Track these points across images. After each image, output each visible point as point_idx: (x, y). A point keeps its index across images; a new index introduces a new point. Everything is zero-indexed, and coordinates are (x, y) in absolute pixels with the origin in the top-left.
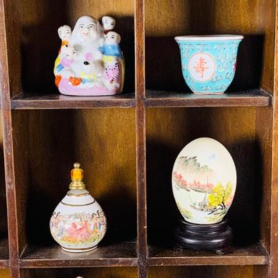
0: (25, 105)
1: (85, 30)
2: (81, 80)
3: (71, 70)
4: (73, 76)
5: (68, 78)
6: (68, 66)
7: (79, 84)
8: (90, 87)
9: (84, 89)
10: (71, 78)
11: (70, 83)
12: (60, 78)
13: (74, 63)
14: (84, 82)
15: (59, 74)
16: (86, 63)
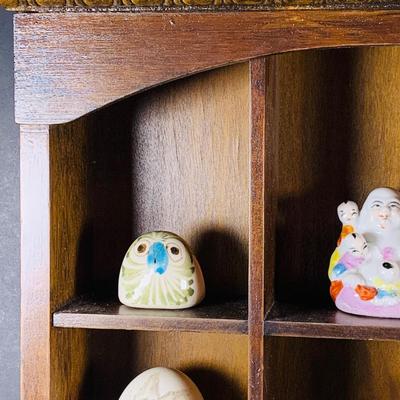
0: (288, 329)
1: (384, 211)
2: (375, 292)
3: (358, 274)
4: (362, 284)
5: (355, 287)
6: (353, 266)
7: (372, 298)
8: (390, 303)
9: (381, 307)
10: (359, 287)
11: (357, 295)
12: (339, 285)
13: (363, 262)
14: (382, 296)
15: (338, 279)
16: (387, 266)
